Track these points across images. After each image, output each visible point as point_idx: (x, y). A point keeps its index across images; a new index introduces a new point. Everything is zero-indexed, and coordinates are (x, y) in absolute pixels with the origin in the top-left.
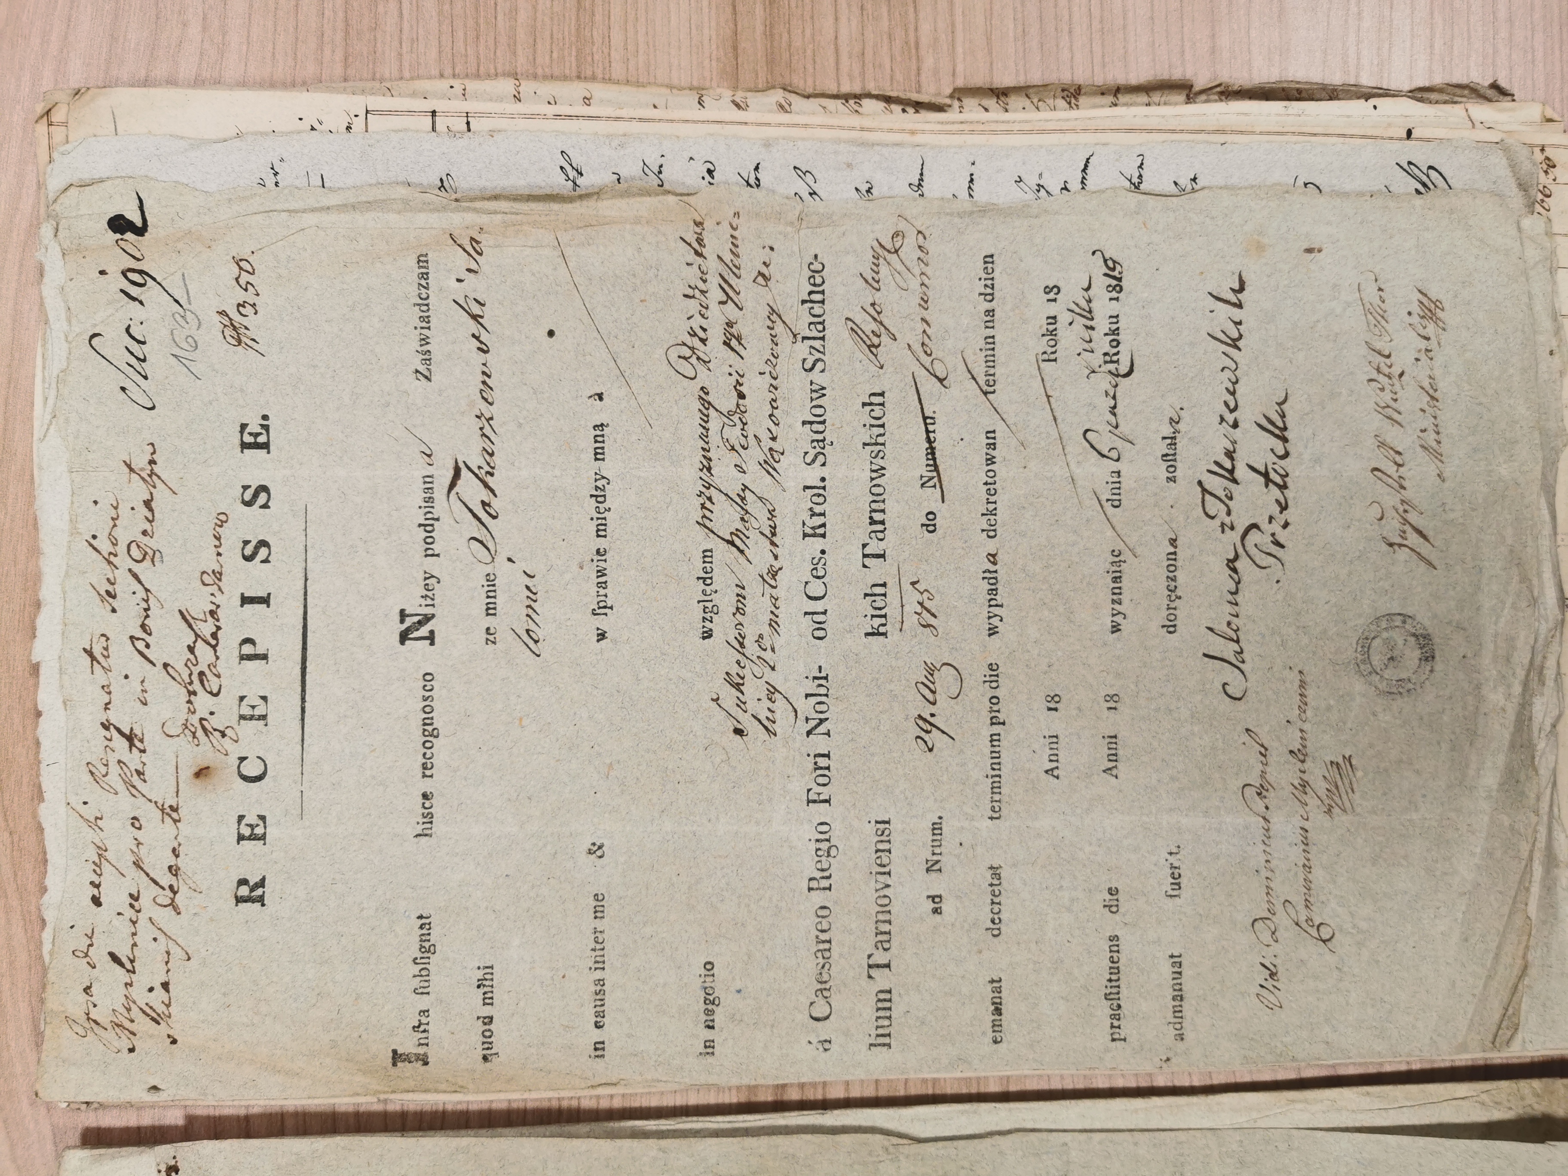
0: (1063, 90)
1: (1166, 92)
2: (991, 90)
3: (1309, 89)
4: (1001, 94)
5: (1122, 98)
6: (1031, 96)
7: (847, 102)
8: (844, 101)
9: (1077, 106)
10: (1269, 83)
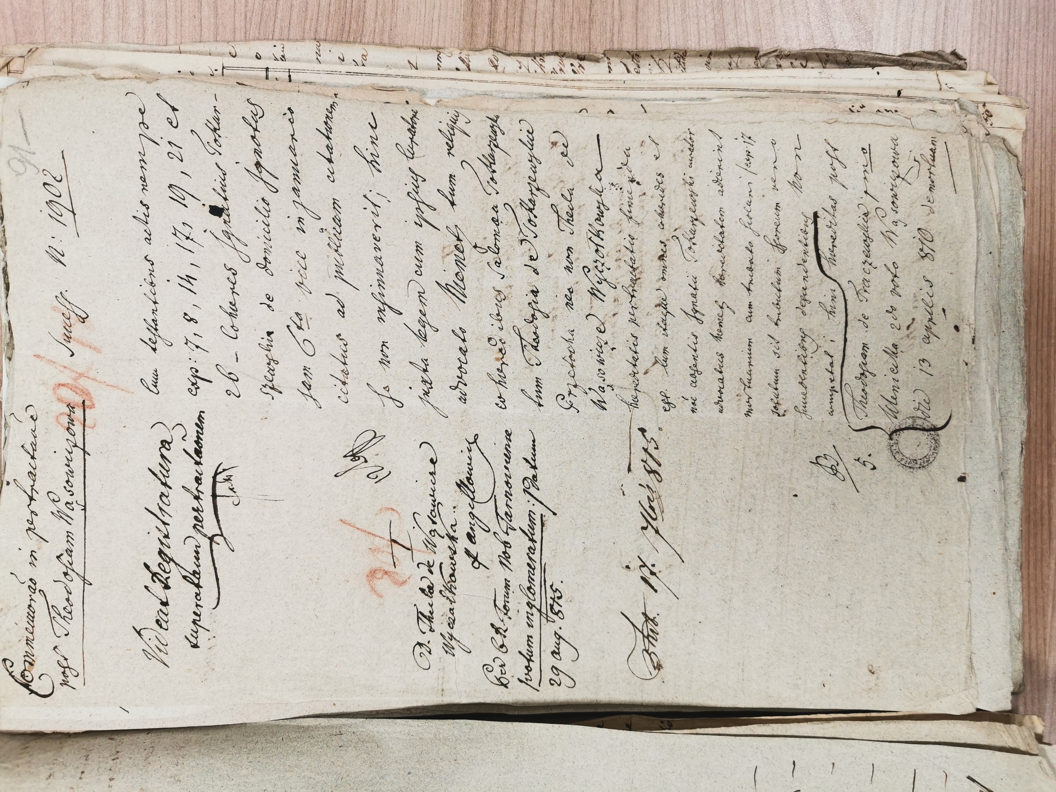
0: (675, 53)
1: (742, 54)
2: (629, 52)
3: (835, 54)
4: (635, 55)
5: (713, 60)
6: (655, 57)
7: (535, 58)
8: (533, 58)
9: (684, 63)
10: (808, 50)
